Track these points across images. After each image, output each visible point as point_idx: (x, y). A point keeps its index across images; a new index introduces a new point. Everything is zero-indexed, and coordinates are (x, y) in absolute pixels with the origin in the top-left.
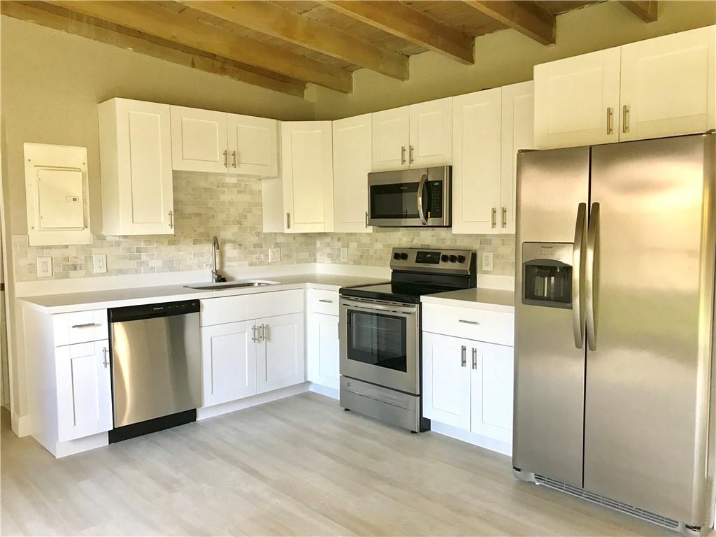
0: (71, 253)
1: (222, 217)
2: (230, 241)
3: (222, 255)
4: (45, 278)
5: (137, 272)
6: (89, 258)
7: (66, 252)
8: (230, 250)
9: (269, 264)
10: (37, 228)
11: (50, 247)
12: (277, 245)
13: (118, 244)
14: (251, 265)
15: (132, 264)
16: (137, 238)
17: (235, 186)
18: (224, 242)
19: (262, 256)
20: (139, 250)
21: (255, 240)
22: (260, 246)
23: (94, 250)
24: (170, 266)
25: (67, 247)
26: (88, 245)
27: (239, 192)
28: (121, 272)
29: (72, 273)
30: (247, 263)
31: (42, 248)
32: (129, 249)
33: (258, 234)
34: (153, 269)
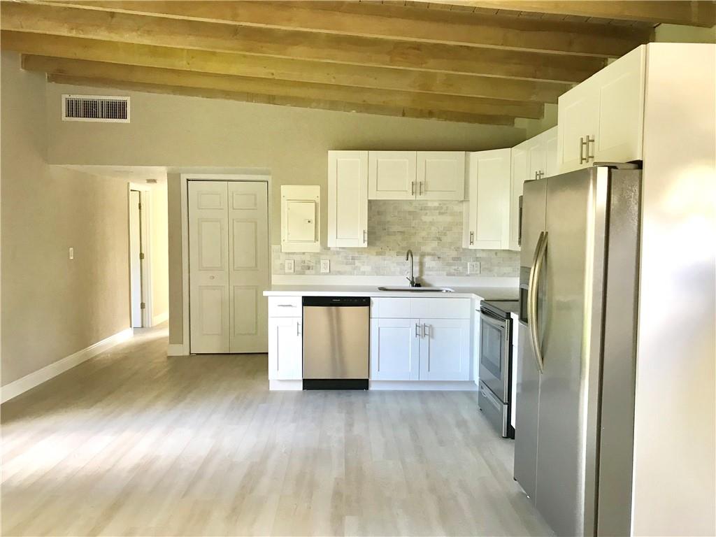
0: (307, 258)
1: (424, 234)
2: (429, 254)
3: (421, 264)
4: (290, 274)
5: (351, 274)
6: (318, 262)
7: (303, 257)
8: (428, 262)
9: (468, 275)
10: (286, 240)
11: (293, 253)
12: (477, 259)
13: (338, 253)
14: (449, 274)
15: (348, 268)
16: (352, 249)
17: (436, 208)
18: (423, 255)
19: (461, 268)
20: (353, 258)
21: (454, 254)
22: (457, 259)
23: (322, 257)
24: (377, 271)
25: (304, 253)
26: (318, 253)
27: (440, 214)
28: (340, 273)
29: (307, 272)
30: (445, 273)
31: (289, 253)
32: (346, 257)
33: (457, 249)
34: (364, 273)
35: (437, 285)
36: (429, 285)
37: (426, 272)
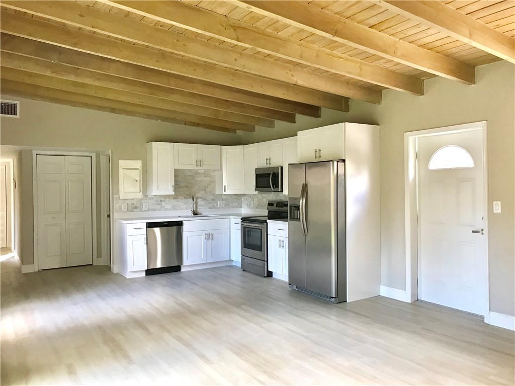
0: (135, 202)
1: (197, 187)
2: (201, 198)
3: (196, 203)
4: (125, 212)
5: (160, 210)
6: (142, 204)
7: (133, 202)
8: (200, 202)
9: (218, 208)
10: (122, 191)
11: (127, 199)
12: (222, 200)
13: (153, 198)
14: (210, 208)
15: (158, 207)
16: (160, 196)
17: (202, 174)
18: (197, 199)
19: (215, 204)
20: (161, 201)
21: (212, 197)
22: (214, 200)
23: (143, 201)
24: (174, 208)
25: (133, 199)
26: (141, 199)
27: (205, 176)
28: (154, 210)
29: (135, 210)
30: (208, 207)
31: (124, 200)
32: (157, 201)
33: (213, 195)
34: (167, 209)
35: (204, 214)
36: (200, 214)
37: (199, 207)
